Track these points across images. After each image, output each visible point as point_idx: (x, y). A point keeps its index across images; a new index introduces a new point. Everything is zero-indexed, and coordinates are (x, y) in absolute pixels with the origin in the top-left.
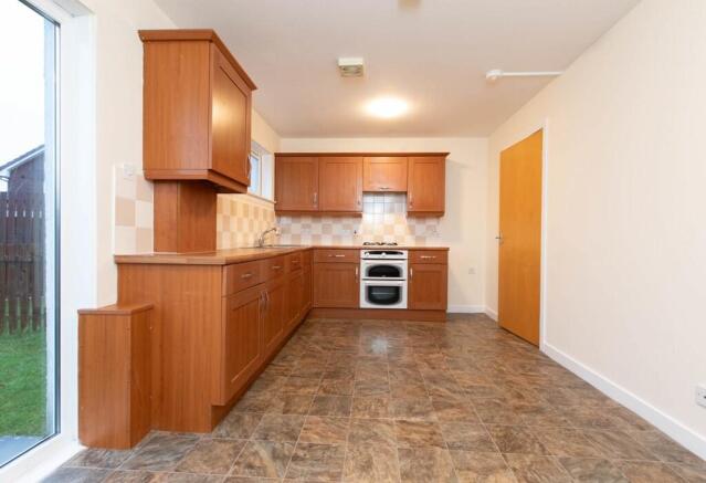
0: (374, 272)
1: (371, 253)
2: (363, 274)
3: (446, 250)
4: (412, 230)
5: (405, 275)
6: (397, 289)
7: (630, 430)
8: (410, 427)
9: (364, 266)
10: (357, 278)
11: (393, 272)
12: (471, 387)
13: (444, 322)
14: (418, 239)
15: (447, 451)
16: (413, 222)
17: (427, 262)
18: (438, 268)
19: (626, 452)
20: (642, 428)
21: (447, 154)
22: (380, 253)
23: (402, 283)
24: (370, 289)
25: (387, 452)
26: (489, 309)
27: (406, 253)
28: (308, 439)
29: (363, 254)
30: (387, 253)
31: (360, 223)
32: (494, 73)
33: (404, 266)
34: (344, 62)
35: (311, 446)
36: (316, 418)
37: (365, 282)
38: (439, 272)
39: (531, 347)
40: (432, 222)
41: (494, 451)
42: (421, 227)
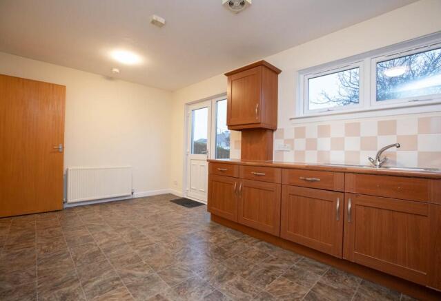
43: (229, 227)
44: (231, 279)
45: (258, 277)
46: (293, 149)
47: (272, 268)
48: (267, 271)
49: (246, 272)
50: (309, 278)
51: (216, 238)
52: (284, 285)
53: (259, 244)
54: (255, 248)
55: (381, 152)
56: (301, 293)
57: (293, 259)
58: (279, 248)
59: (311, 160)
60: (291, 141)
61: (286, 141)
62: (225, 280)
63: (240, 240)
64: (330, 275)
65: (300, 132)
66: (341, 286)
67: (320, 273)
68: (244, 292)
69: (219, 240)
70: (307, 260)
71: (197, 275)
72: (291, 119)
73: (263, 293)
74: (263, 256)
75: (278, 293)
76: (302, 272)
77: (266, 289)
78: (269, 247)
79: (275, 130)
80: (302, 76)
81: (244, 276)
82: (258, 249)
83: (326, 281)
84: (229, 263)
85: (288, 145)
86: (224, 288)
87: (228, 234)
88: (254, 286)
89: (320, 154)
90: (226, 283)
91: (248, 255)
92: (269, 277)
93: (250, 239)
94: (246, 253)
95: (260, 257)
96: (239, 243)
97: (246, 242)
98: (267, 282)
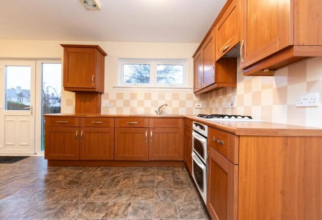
43: (70, 166)
44: (93, 193)
45: (110, 185)
46: (115, 106)
47: (115, 178)
48: (113, 180)
49: (101, 186)
50: (136, 175)
51: (63, 176)
52: (126, 182)
53: (99, 169)
54: (98, 172)
55: (160, 107)
56: (136, 182)
57: (124, 170)
58: (112, 168)
59: (126, 113)
60: (114, 101)
61: (111, 101)
62: (90, 195)
63: (84, 171)
64: (144, 170)
65: (120, 96)
66: (150, 173)
67: (140, 171)
68: (106, 195)
69: (66, 176)
70: (131, 168)
71: (66, 202)
72: (114, 87)
73: (118, 191)
74: (105, 174)
75: (125, 187)
76: (131, 174)
77: (118, 188)
78: (107, 169)
79: (103, 93)
80: (120, 62)
81: (101, 188)
82: (101, 172)
83: (144, 173)
84: (85, 186)
85: (111, 104)
86: (92, 199)
87: (71, 171)
88: (110, 190)
89: (132, 109)
90: (92, 196)
91: (96, 177)
92: (116, 182)
93: (91, 168)
94: (94, 176)
95: (104, 175)
96: (84, 173)
97: (90, 171)
98: (116, 185)
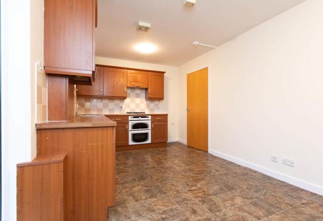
0: (136, 126)
1: (134, 117)
2: (130, 128)
3: (167, 115)
4: (148, 106)
5: (150, 127)
6: (146, 134)
7: (254, 174)
8: (195, 192)
9: (131, 124)
10: (127, 130)
11: (144, 126)
12: (199, 171)
13: (166, 147)
14: (151, 110)
15: (214, 196)
16: (149, 102)
17: (159, 121)
18: (164, 123)
19: (258, 181)
20: (256, 173)
21: (165, 72)
22: (138, 117)
23: (149, 131)
24: (134, 135)
25: (196, 204)
26: (180, 139)
27: (150, 117)
28: (160, 209)
29: (130, 118)
30: (142, 117)
31: (123, 102)
32: (196, 43)
33: (149, 123)
34: (141, 24)
35: (164, 211)
36: (153, 199)
37: (131, 132)
38: (164, 125)
39: (205, 152)
40: (156, 103)
41: (227, 192)
42: (152, 105)
